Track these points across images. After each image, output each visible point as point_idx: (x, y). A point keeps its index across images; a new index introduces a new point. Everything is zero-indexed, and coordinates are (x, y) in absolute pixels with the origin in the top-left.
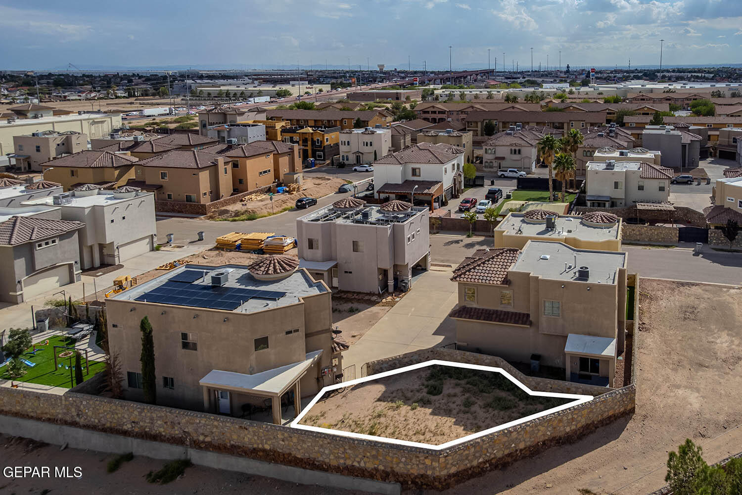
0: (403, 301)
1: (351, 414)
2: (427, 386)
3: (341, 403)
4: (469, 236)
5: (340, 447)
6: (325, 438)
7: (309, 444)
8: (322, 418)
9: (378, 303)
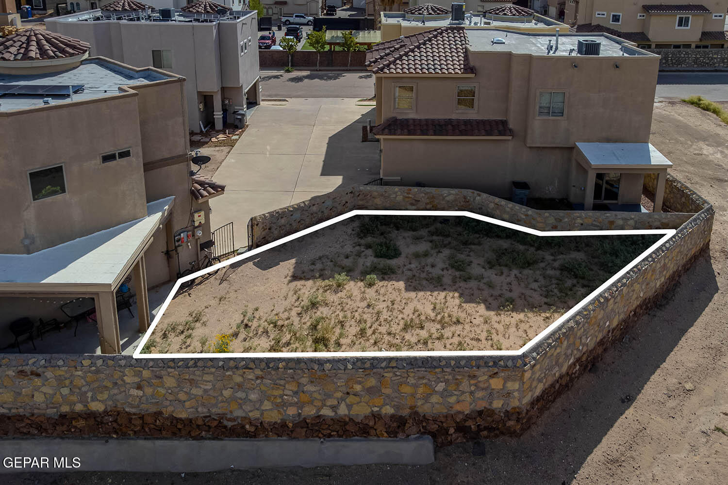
0: (245, 139)
1: (257, 310)
2: (368, 246)
3: (223, 293)
4: (288, 71)
5: (288, 382)
6: (247, 368)
7: (209, 386)
8: (198, 325)
9: (207, 143)
